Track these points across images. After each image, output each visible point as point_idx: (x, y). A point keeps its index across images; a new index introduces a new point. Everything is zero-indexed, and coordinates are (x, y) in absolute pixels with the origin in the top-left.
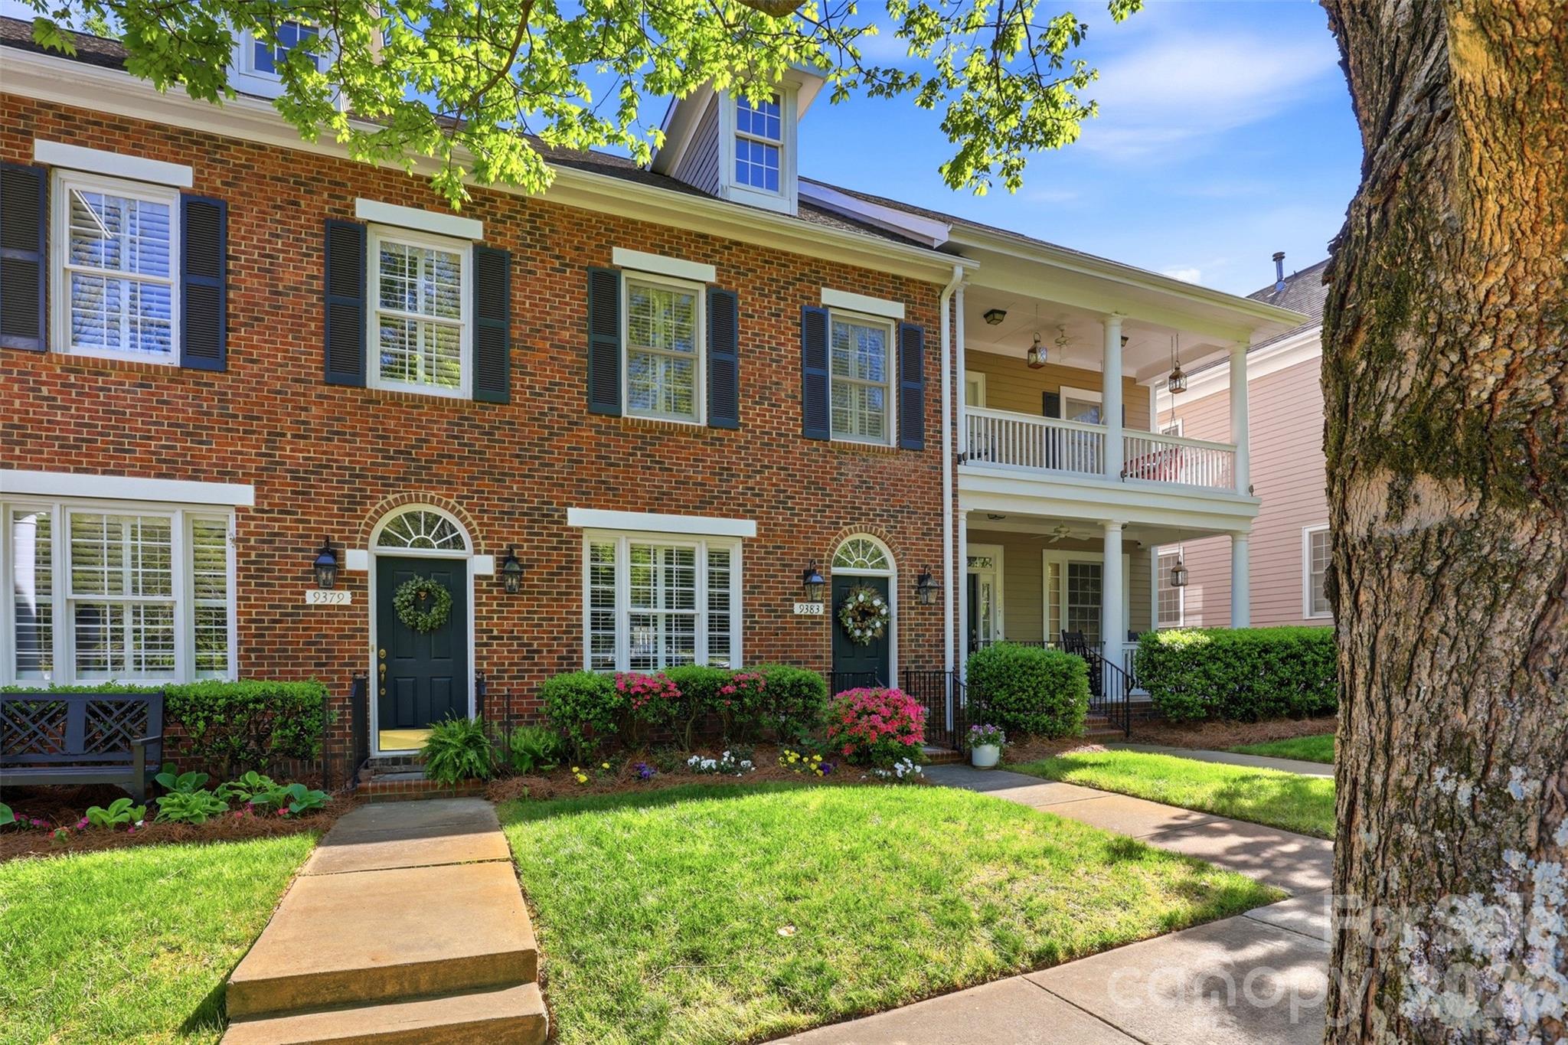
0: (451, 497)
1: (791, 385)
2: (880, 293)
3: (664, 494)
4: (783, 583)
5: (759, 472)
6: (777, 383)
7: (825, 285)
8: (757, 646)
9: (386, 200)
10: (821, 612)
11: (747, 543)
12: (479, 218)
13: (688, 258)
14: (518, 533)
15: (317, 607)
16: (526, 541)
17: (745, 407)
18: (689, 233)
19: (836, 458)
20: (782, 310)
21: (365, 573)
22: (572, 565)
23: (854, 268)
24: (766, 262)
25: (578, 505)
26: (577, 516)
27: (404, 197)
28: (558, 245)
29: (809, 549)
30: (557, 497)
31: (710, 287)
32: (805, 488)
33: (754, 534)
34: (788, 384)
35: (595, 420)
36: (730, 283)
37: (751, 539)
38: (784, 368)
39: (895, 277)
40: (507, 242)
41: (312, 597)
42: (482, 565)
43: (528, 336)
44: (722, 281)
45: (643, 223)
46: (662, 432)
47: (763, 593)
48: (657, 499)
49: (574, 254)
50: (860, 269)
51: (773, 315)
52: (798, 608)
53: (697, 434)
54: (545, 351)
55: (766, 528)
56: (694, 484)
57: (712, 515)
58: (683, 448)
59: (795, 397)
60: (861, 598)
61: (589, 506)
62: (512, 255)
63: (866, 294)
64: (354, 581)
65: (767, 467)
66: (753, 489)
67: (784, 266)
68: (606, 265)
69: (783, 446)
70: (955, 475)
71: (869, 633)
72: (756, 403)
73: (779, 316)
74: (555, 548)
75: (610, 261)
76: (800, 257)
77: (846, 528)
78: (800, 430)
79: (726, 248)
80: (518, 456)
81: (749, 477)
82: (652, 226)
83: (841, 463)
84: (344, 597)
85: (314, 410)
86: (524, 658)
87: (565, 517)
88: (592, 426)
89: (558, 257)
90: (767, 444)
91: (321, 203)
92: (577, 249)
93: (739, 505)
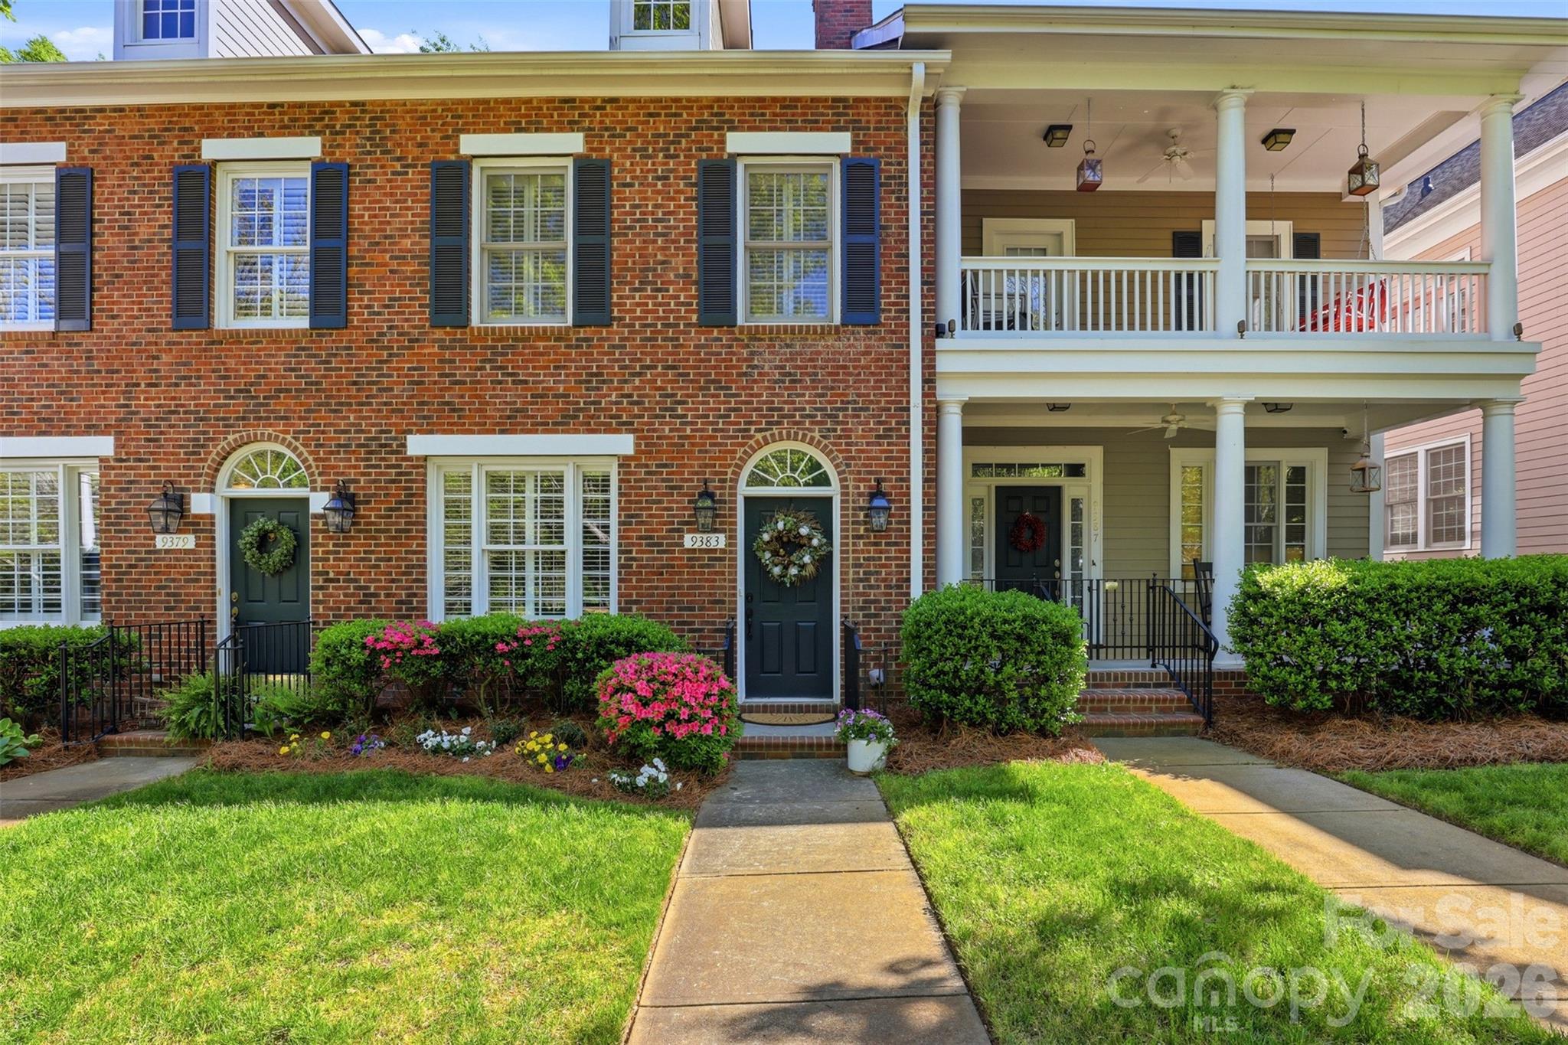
0: (287, 432)
1: (685, 261)
2: (814, 126)
3: (517, 410)
4: (671, 509)
5: (640, 374)
6: (663, 262)
7: (731, 129)
8: (635, 588)
9: (230, 136)
10: (722, 545)
11: (624, 462)
12: (318, 133)
13: (549, 130)
14: (355, 467)
15: (167, 551)
16: (363, 474)
17: (620, 297)
18: (550, 100)
19: (747, 346)
20: (671, 171)
21: (212, 517)
22: (415, 498)
23: (775, 100)
24: (651, 115)
25: (420, 432)
26: (417, 445)
27: (246, 128)
28: (400, 145)
29: (707, 466)
30: (395, 424)
31: (578, 159)
32: (701, 389)
33: (630, 450)
34: (678, 262)
35: (439, 334)
36: (603, 149)
37: (626, 458)
38: (674, 242)
39: (836, 100)
40: (345, 154)
41: (162, 542)
42: (320, 501)
43: (367, 251)
44: (592, 149)
45: (496, 100)
46: (515, 339)
47: (642, 523)
48: (509, 417)
49: (417, 151)
50: (784, 99)
51: (659, 178)
52: (689, 541)
53: (560, 336)
54: (385, 265)
55: (647, 444)
56: (555, 396)
57: (576, 431)
58: (542, 354)
59: (687, 276)
60: (780, 526)
61: (431, 432)
62: (349, 166)
63: (791, 130)
64: (202, 526)
65: (649, 367)
66: (630, 396)
67: (675, 115)
68: (453, 157)
69: (672, 339)
70: (929, 353)
71: (793, 571)
72: (636, 290)
73: (667, 178)
74: (393, 481)
75: (457, 151)
76: (697, 100)
77: (759, 436)
78: (694, 318)
79: (598, 108)
80: (355, 383)
81: (626, 382)
82: (507, 101)
83: (752, 353)
84: (188, 542)
85: (165, 358)
86: (361, 602)
87: (404, 445)
88: (434, 341)
89: (399, 159)
90: (649, 339)
91: (171, 152)
92: (420, 145)
93: (612, 417)
